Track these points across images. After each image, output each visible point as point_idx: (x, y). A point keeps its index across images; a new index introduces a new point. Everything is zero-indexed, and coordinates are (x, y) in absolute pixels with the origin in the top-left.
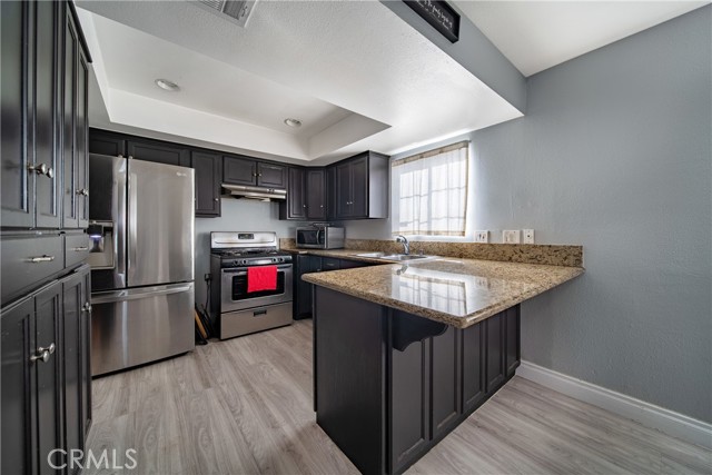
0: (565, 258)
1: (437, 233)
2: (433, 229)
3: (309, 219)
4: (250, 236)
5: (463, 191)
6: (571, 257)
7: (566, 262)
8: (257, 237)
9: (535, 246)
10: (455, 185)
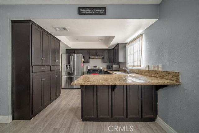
0: (172, 77)
1: (135, 66)
2: (134, 65)
3: (109, 63)
4: (96, 67)
5: (141, 51)
6: (174, 77)
7: (172, 79)
8: (97, 67)
9: (162, 72)
10: (139, 50)
